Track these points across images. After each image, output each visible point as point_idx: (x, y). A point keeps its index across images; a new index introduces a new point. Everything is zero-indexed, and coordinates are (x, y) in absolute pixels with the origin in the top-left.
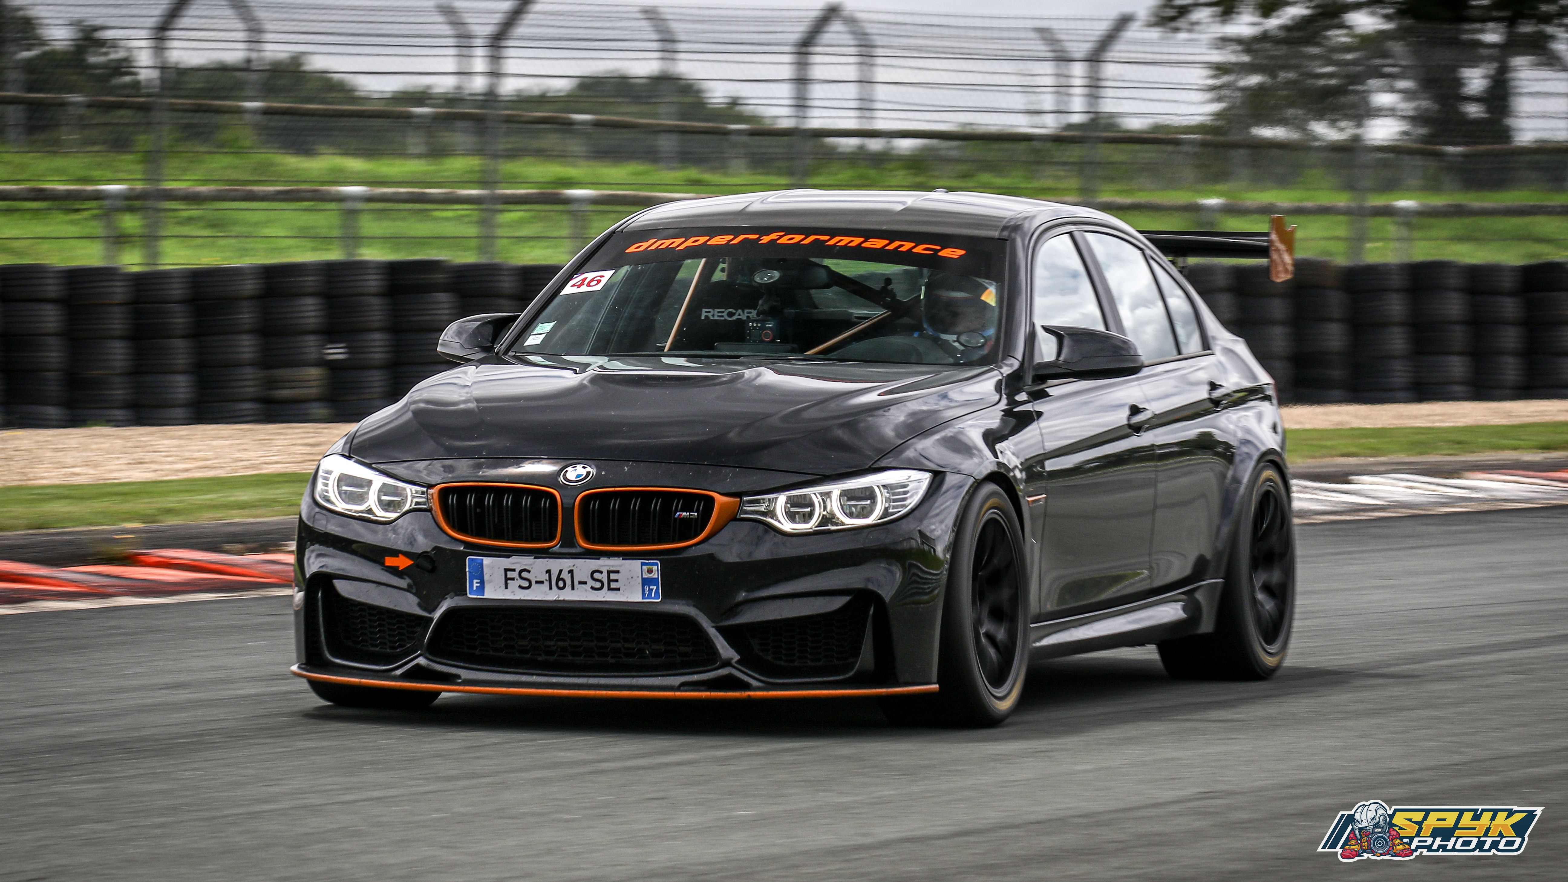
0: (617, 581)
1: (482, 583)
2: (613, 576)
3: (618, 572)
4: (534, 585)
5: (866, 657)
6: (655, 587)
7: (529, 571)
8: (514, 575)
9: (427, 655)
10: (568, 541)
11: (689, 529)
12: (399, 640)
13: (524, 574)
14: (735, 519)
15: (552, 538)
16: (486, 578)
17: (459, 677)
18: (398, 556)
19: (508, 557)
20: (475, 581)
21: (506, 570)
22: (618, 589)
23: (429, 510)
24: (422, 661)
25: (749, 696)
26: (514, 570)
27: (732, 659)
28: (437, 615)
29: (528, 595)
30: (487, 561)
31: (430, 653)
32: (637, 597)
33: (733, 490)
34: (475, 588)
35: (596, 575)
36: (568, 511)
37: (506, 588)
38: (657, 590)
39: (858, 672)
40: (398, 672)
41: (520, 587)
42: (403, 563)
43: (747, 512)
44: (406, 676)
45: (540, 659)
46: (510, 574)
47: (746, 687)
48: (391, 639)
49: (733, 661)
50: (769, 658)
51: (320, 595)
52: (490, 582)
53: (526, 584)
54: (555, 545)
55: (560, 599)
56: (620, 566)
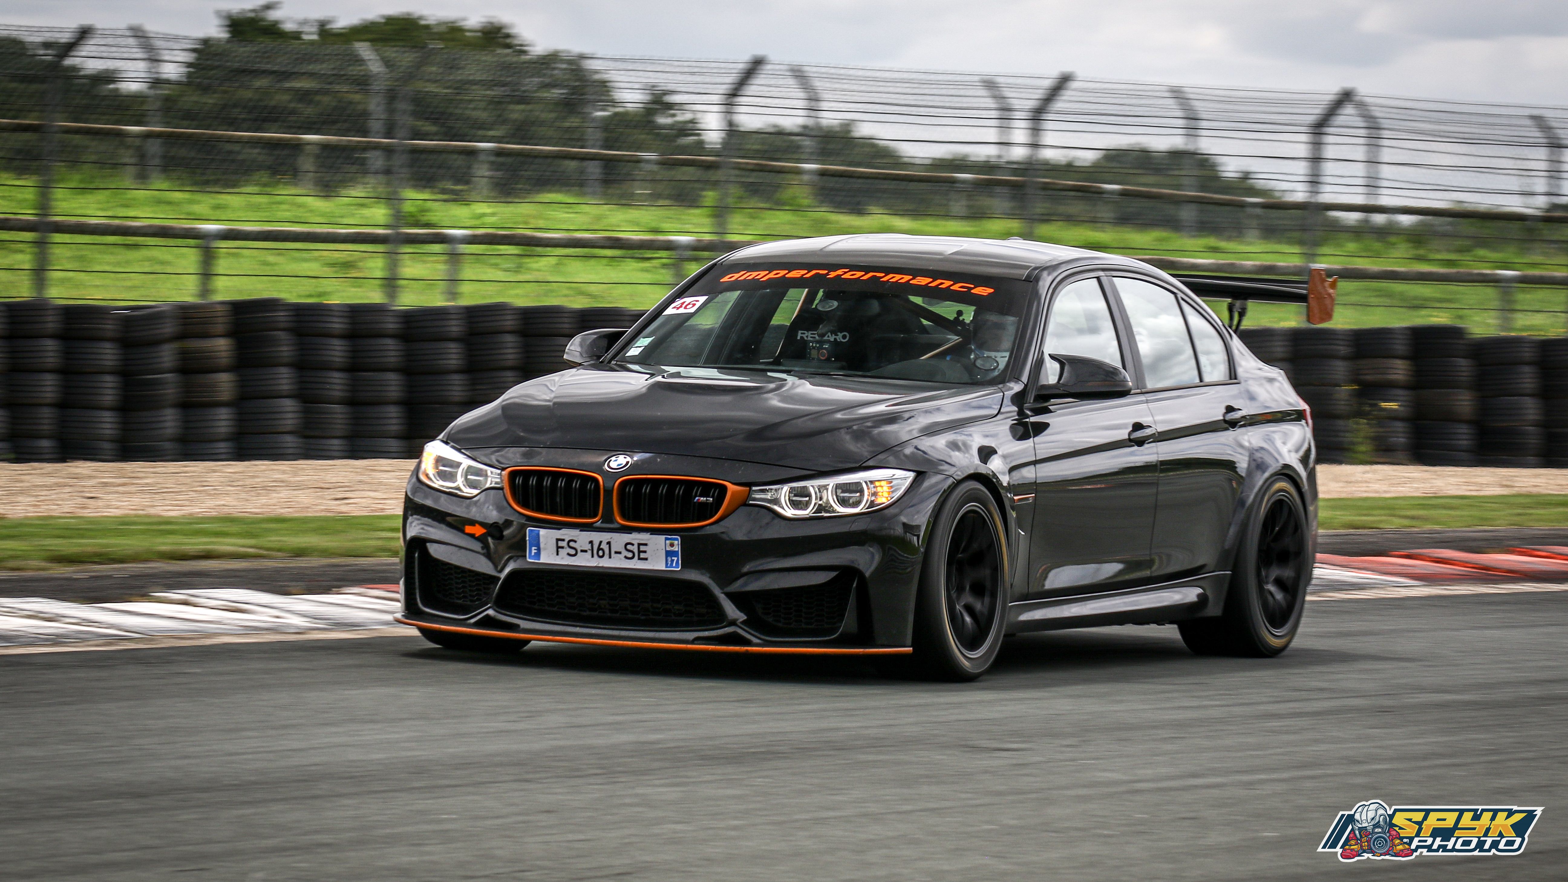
0: (645, 552)
1: (539, 549)
2: (642, 548)
3: (646, 545)
4: (579, 553)
5: (849, 622)
6: (676, 559)
7: (575, 542)
8: (564, 544)
9: (495, 608)
10: (608, 518)
11: (705, 511)
12: (476, 595)
13: (572, 544)
14: (745, 504)
15: (595, 516)
16: (542, 546)
17: (518, 626)
18: (475, 526)
19: (559, 529)
20: (533, 548)
21: (558, 540)
22: (646, 559)
23: (501, 489)
24: (491, 612)
25: (747, 651)
26: (563, 540)
27: (737, 620)
28: (503, 575)
29: (574, 561)
30: (542, 532)
31: (498, 607)
32: (661, 566)
33: (744, 481)
34: (533, 554)
35: (629, 547)
36: (609, 492)
37: (558, 554)
38: (678, 560)
39: (841, 634)
40: (473, 621)
41: (569, 554)
42: (478, 531)
43: (755, 499)
44: (478, 624)
45: (585, 614)
46: (561, 544)
47: (748, 643)
48: (471, 593)
49: (738, 622)
50: (770, 620)
51: (416, 555)
52: (545, 549)
53: (573, 552)
54: (597, 521)
55: (600, 565)
56: (649, 540)
